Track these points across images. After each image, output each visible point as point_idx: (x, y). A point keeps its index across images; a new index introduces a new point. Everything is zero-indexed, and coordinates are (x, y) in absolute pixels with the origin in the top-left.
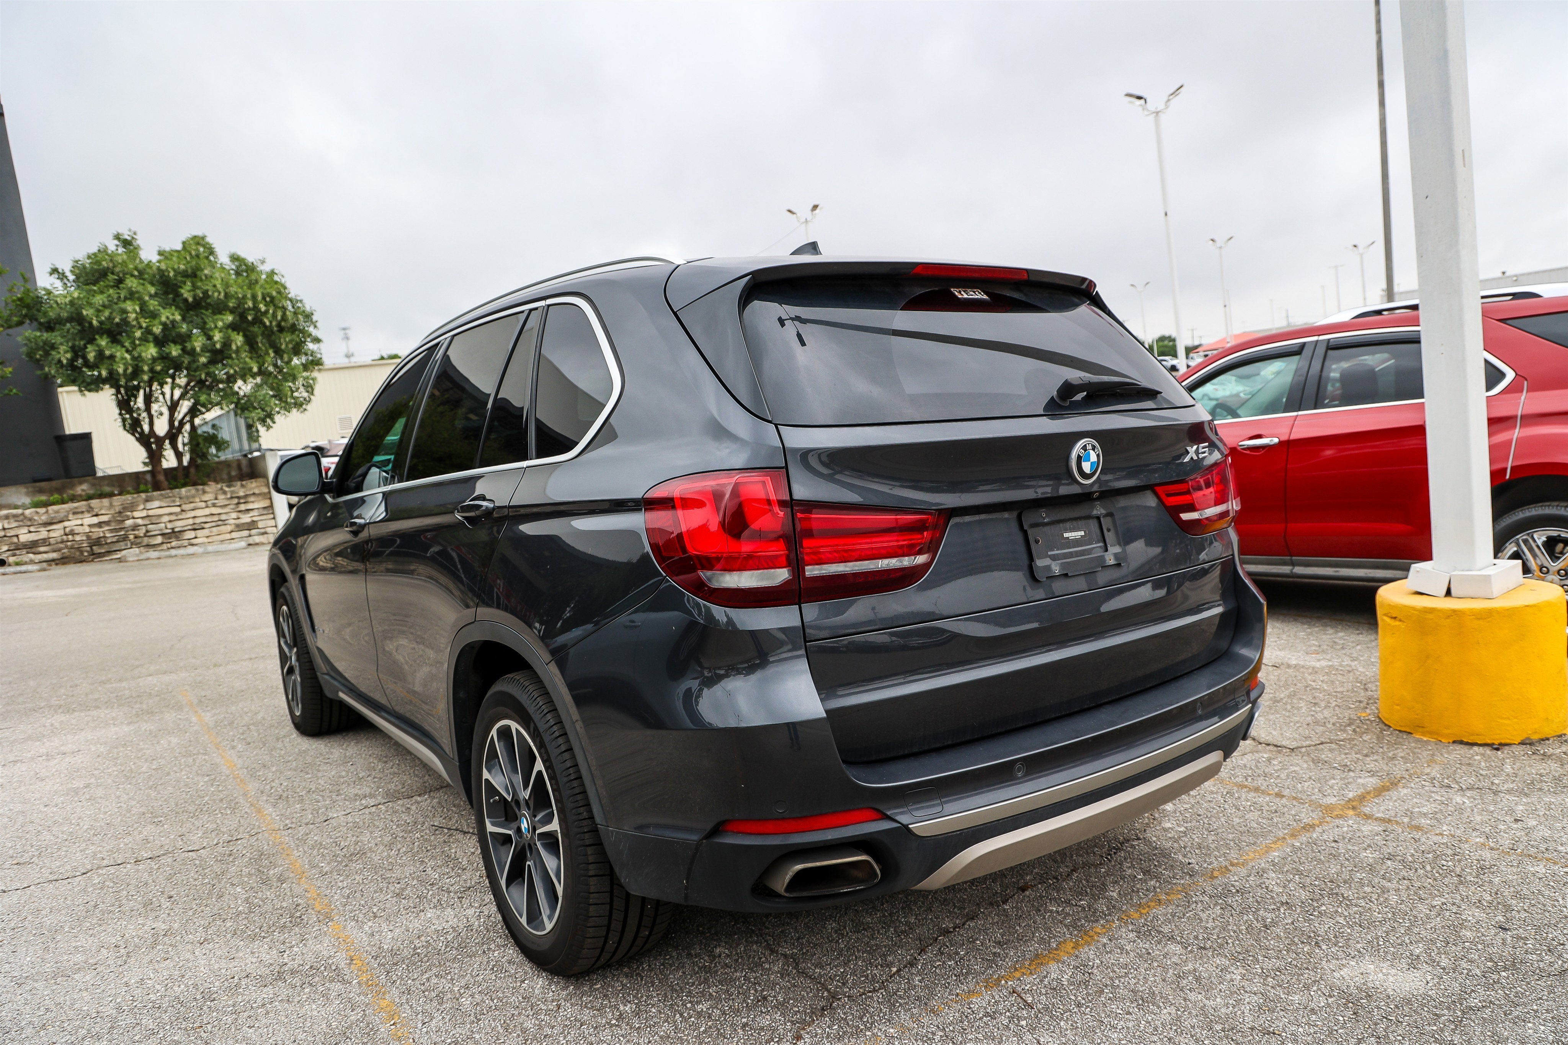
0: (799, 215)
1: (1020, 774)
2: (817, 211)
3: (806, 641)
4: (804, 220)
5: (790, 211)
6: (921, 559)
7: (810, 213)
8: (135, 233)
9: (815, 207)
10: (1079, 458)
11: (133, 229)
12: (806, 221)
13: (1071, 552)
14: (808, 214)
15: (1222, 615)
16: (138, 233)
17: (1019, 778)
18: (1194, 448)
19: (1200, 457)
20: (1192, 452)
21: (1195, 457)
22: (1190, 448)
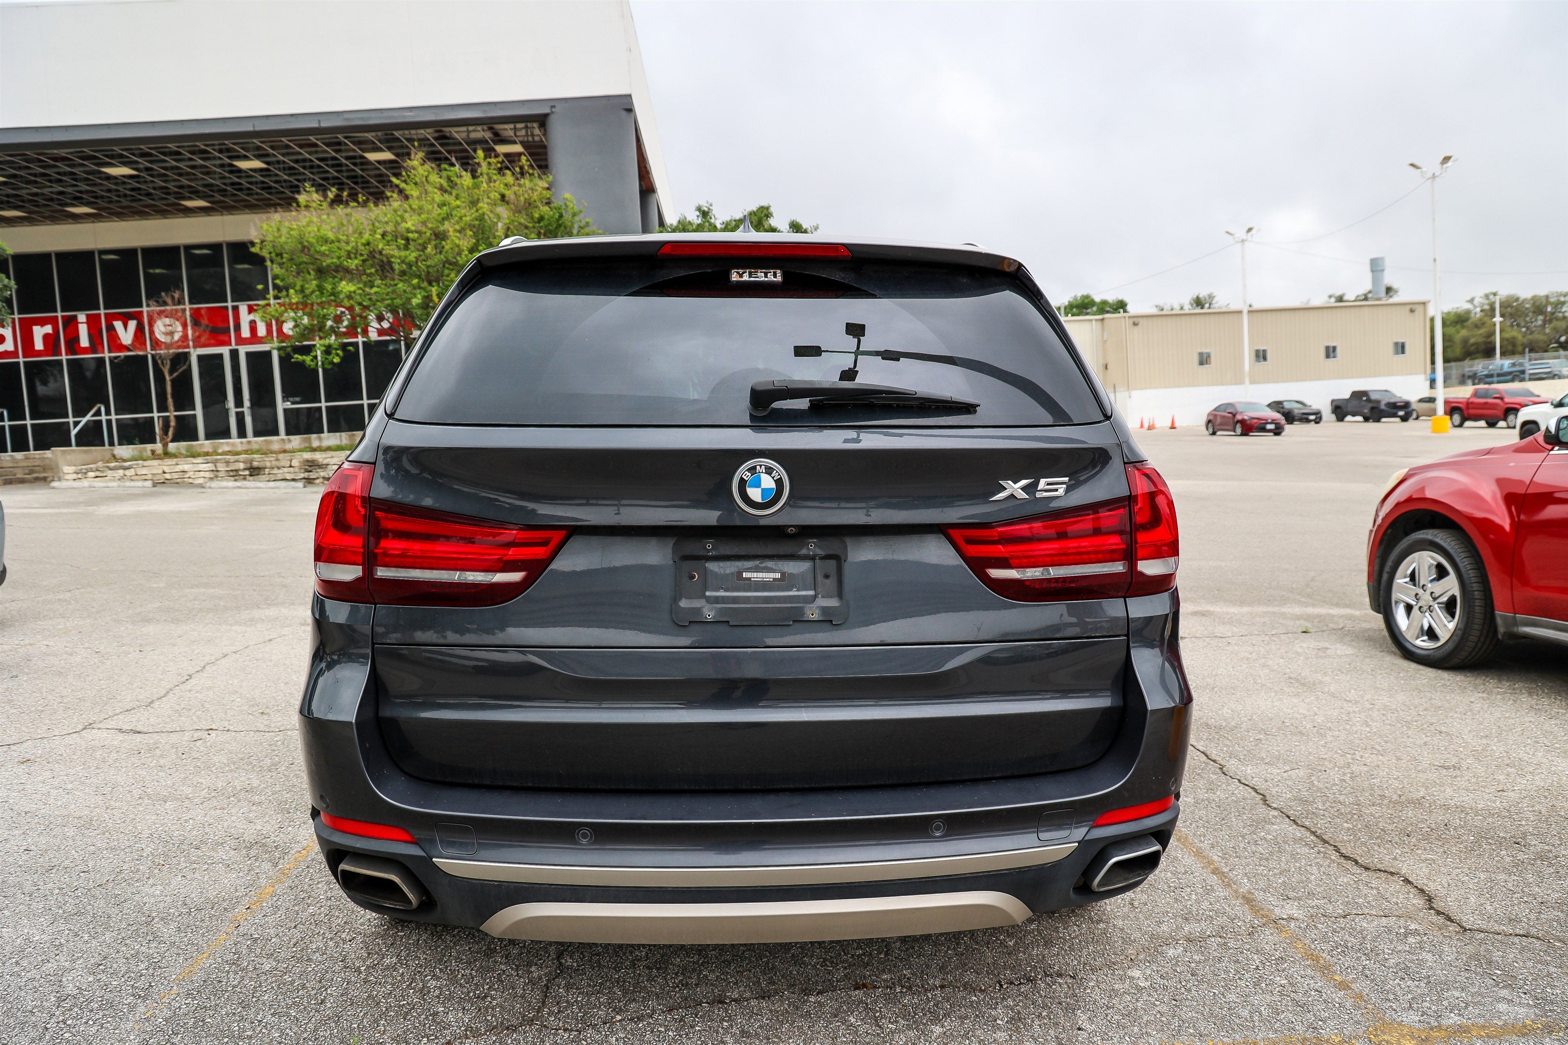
0: (1424, 169)
1: (584, 841)
2: (1450, 164)
3: (373, 644)
4: (1430, 175)
5: (1412, 165)
6: (516, 577)
7: (1440, 166)
8: (711, 205)
9: (1447, 159)
10: (743, 483)
11: (710, 202)
12: (1434, 176)
13: (748, 597)
14: (1436, 168)
15: (1105, 711)
16: (714, 205)
17: (582, 845)
18: (1024, 482)
19: (1038, 495)
20: (1015, 488)
21: (1022, 495)
22: (1010, 482)
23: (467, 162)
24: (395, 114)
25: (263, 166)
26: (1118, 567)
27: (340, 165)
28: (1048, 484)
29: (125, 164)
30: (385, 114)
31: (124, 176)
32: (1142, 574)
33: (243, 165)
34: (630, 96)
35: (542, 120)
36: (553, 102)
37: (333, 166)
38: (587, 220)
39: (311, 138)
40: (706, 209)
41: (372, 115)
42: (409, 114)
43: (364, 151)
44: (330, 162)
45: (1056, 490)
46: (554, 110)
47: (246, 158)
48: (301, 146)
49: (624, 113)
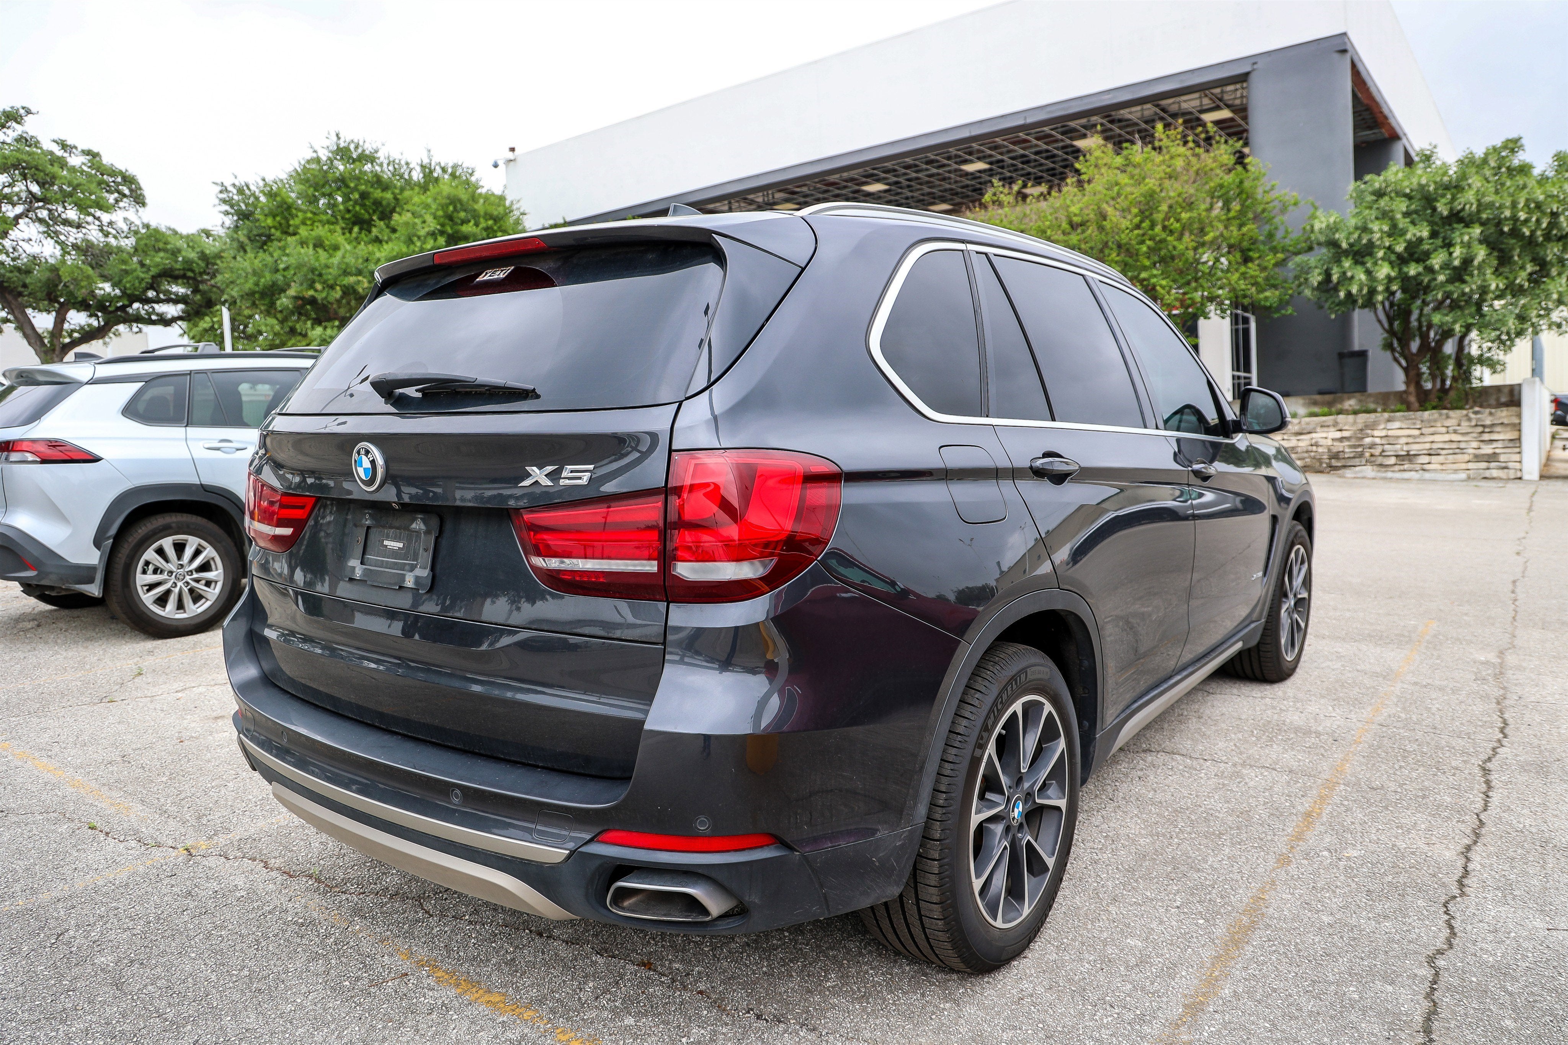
18: (549, 469)
19: (562, 482)
20: (538, 475)
21: (546, 482)
22: (535, 468)
23: (1148, 138)
24: (1094, 99)
25: (986, 166)
26: (652, 567)
27: (1054, 156)
28: (572, 472)
29: (878, 180)
30: (1085, 101)
31: (880, 191)
32: (677, 578)
33: (970, 168)
34: (1345, 34)
35: (1243, 78)
36: (1254, 59)
37: (1047, 158)
38: (1273, 183)
39: (1021, 134)
40: (1428, 153)
41: (1073, 103)
42: (1107, 97)
43: (1072, 139)
44: (1044, 155)
45: (580, 478)
46: (1255, 66)
47: (971, 162)
48: (1014, 143)
49: (1336, 56)
